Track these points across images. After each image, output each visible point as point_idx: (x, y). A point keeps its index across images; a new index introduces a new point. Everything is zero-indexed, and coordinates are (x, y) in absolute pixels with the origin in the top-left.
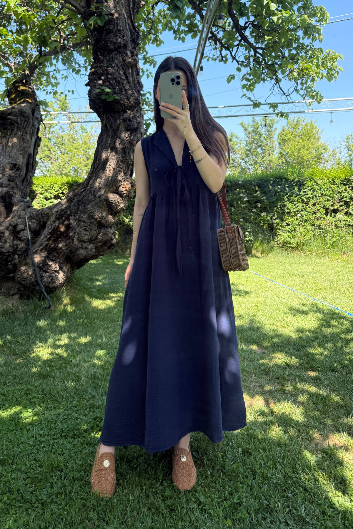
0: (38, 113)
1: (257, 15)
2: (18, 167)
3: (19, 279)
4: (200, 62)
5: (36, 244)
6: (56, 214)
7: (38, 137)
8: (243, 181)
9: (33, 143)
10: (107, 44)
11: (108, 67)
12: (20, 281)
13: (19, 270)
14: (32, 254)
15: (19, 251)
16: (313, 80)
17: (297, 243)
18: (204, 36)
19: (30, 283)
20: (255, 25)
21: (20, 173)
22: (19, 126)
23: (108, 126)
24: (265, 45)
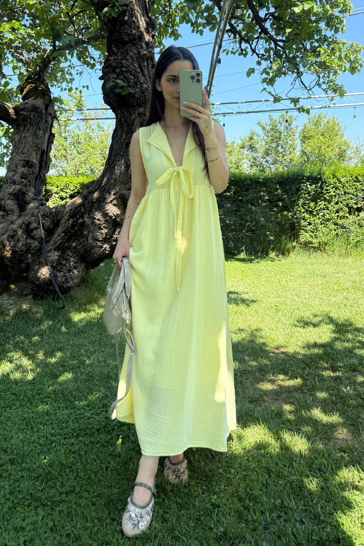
0: (52, 109)
1: (277, 6)
2: (32, 164)
3: (32, 279)
4: (218, 54)
5: (50, 243)
6: (70, 212)
7: (51, 133)
8: (263, 179)
9: (46, 140)
10: (121, 36)
11: (122, 59)
12: (34, 281)
13: (33, 270)
14: (45, 253)
15: (33, 250)
16: (336, 73)
17: (320, 243)
18: (221, 27)
19: (43, 283)
20: (276, 16)
21: (33, 170)
22: (32, 121)
23: (123, 121)
24: (286, 38)
